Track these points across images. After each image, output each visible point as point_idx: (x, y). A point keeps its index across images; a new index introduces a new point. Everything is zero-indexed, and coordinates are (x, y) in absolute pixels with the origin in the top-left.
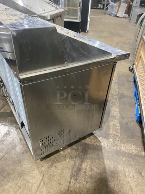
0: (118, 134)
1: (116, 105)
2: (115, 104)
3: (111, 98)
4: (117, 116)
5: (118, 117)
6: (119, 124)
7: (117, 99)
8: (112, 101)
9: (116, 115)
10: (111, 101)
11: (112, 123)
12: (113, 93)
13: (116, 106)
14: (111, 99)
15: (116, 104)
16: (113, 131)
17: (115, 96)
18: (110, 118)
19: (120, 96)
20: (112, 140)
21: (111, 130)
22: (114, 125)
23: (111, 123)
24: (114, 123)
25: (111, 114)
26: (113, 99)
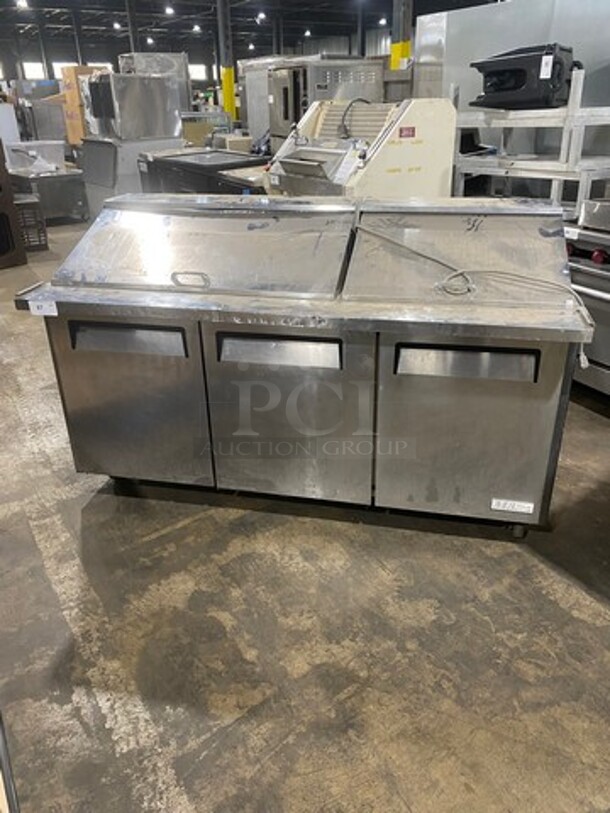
0: (35, 523)
1: (72, 604)
2: (82, 606)
3: (107, 626)
4: (55, 567)
5: (49, 564)
6: (40, 547)
7: (80, 639)
8: (95, 614)
9: (58, 568)
10: (100, 611)
11: (63, 539)
12: (116, 664)
13: (71, 600)
14: (106, 619)
15: (76, 610)
16: (54, 522)
17: (95, 649)
18: (75, 547)
19: (73, 669)
20: (48, 505)
21: (59, 523)
22: (56, 537)
23: (64, 537)
24: (55, 542)
25: (77, 561)
26: (98, 630)
